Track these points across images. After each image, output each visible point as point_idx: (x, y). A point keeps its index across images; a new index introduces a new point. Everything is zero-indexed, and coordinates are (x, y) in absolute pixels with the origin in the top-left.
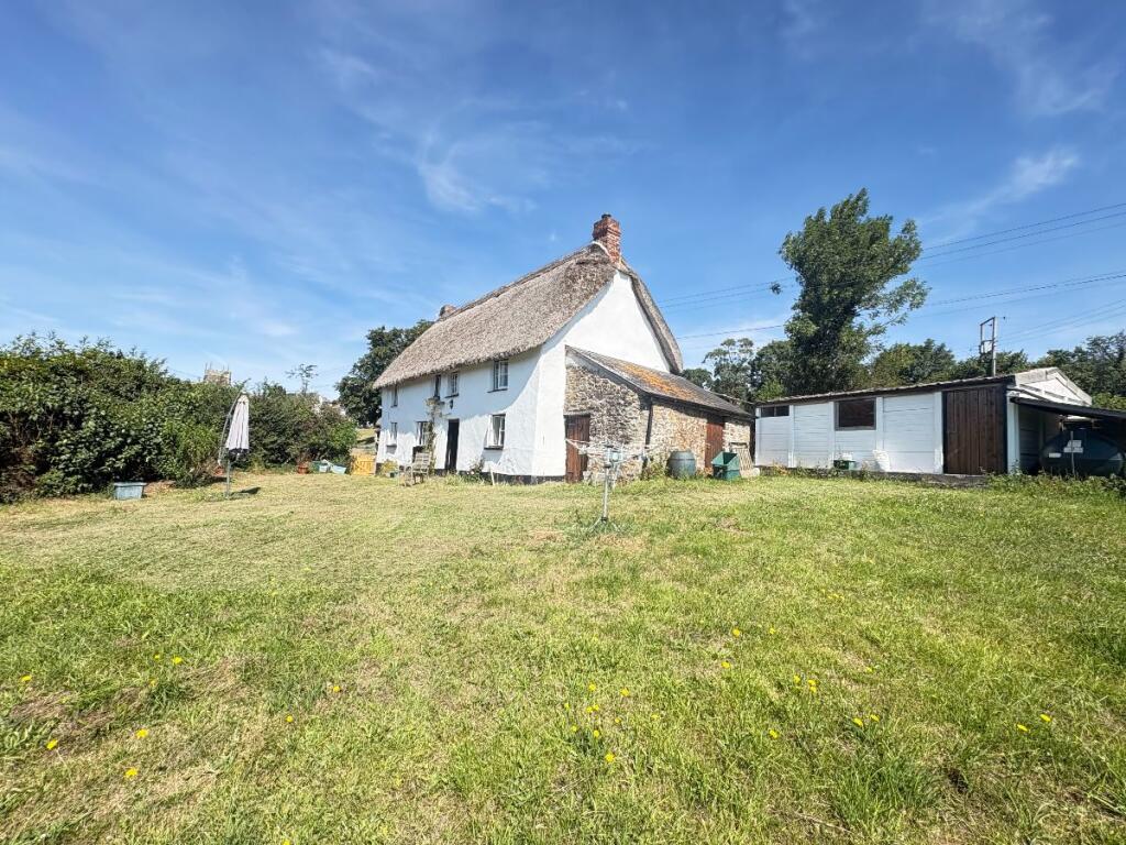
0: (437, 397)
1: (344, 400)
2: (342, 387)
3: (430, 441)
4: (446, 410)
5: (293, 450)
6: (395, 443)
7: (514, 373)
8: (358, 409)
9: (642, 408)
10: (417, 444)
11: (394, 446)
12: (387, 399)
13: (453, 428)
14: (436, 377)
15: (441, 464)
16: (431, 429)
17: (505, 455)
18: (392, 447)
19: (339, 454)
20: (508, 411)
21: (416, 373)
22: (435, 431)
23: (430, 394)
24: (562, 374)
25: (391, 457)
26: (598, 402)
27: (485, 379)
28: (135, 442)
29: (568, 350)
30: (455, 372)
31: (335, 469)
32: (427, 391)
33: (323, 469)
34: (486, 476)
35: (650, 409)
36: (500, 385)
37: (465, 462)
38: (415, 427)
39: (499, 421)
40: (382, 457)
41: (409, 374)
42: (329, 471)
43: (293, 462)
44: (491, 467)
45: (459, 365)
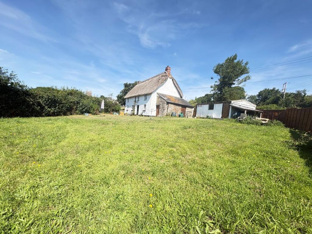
0: (136, 101)
1: (118, 100)
2: (118, 97)
3: (134, 109)
4: (137, 103)
5: (109, 110)
6: (128, 109)
7: (148, 97)
8: (121, 102)
9: (167, 104)
10: (132, 110)
11: (128, 110)
12: (127, 101)
13: (138, 107)
14: (135, 97)
15: (136, 114)
16: (134, 107)
17: (146, 112)
18: (127, 110)
19: (118, 111)
20: (147, 104)
21: (132, 96)
22: (135, 107)
23: (134, 100)
24: (156, 97)
25: (127, 112)
26: (161, 103)
27: (143, 98)
28: (86, 107)
29: (157, 93)
30: (139, 96)
31: (117, 114)
32: (134, 99)
33: (115, 114)
34: (143, 116)
35: (168, 105)
36: (146, 99)
37: (139, 113)
38: (132, 106)
39: (145, 105)
40: (125, 112)
41: (131, 96)
42: (116, 114)
43: (109, 112)
44: (144, 114)
45: (139, 95)
